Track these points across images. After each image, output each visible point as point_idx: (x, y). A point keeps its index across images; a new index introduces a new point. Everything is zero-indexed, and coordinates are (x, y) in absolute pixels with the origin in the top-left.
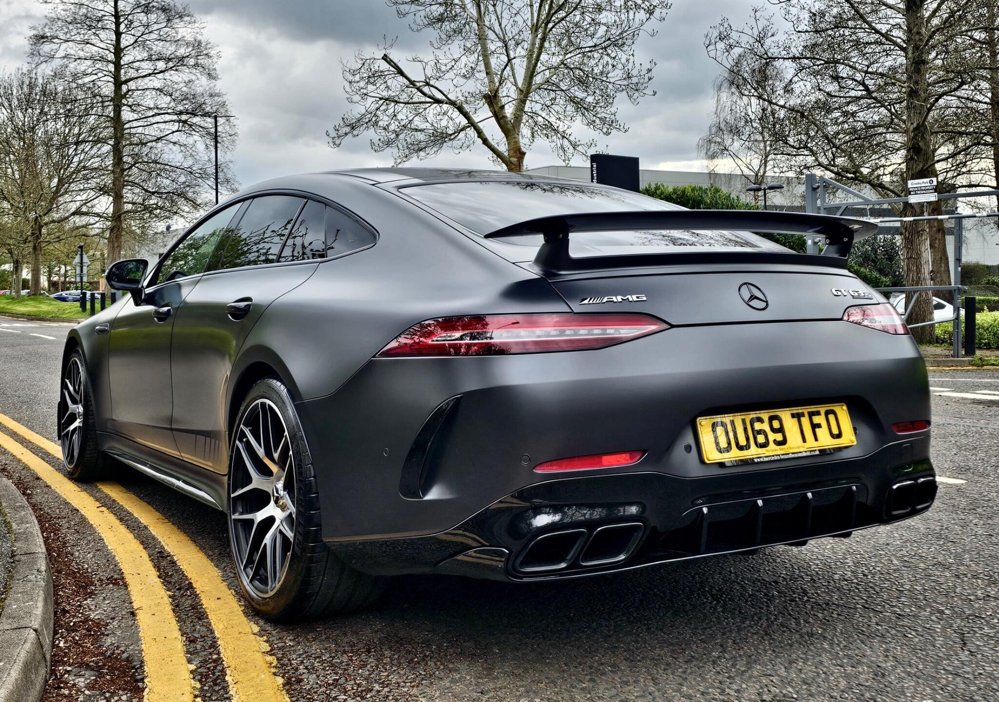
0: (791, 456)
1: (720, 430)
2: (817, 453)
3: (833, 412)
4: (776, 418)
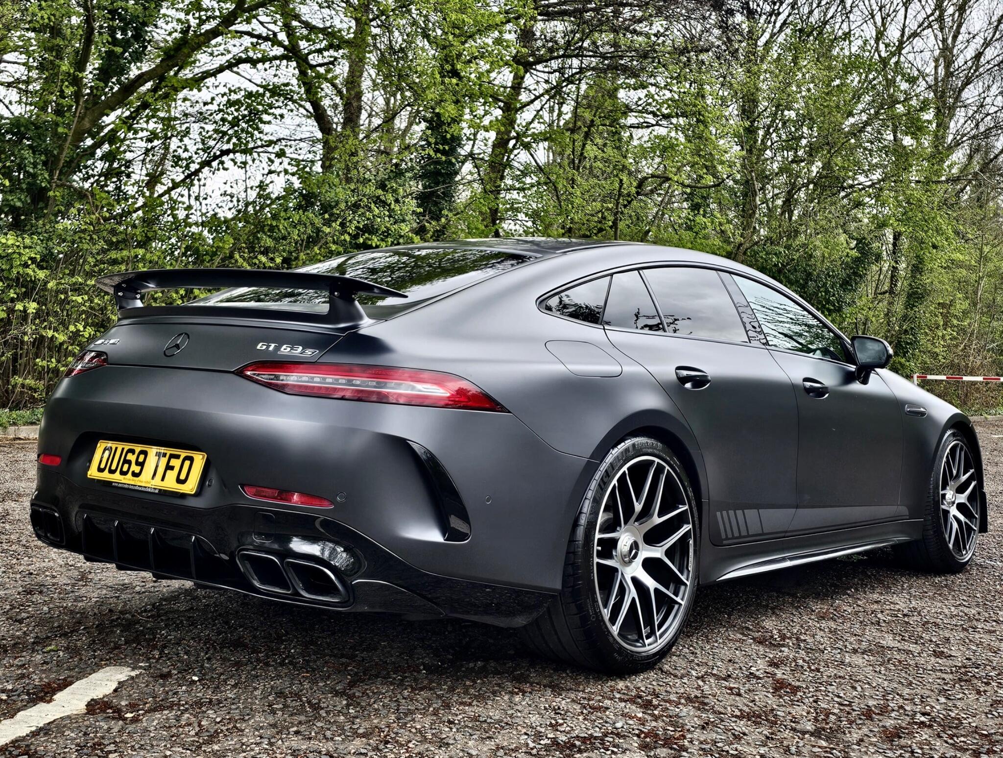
0: (137, 488)
1: (107, 453)
2: (157, 491)
3: (191, 459)
4: (145, 453)
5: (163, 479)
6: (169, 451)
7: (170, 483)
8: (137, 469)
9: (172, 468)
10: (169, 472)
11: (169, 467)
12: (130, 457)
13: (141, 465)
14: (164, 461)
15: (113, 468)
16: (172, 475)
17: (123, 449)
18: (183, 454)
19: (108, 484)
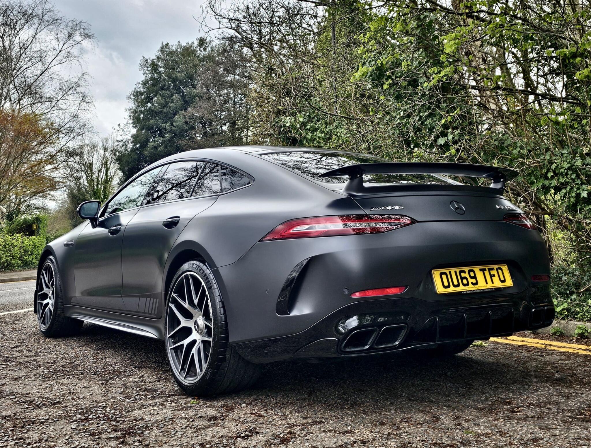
5: (493, 283)
6: (487, 267)
7: (497, 284)
8: (474, 281)
9: (494, 276)
10: (493, 278)
11: (492, 276)
12: (463, 275)
13: (475, 277)
14: (487, 273)
15: (456, 283)
16: (496, 279)
17: (456, 272)
18: (496, 267)
19: (460, 293)
